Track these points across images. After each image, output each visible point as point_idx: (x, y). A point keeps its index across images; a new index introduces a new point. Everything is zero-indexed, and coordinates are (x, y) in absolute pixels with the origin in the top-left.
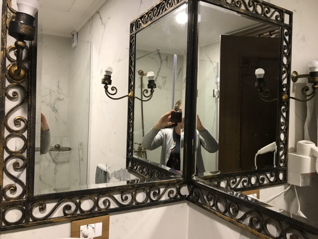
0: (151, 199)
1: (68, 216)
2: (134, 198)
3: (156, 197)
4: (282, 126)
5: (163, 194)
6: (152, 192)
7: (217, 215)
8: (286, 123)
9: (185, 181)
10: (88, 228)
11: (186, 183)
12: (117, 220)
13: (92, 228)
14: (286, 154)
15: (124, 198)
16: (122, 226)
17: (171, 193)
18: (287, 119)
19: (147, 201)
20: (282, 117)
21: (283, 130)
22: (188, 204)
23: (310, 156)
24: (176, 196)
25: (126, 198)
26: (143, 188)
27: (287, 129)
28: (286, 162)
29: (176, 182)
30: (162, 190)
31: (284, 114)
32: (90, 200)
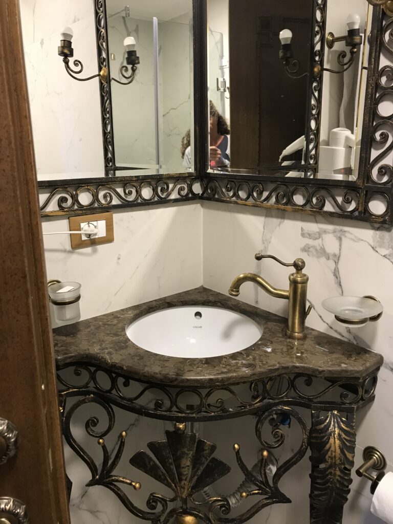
0: (159, 196)
1: (65, 210)
2: (138, 193)
3: (165, 194)
4: (313, 109)
5: (173, 190)
6: (159, 189)
7: (239, 204)
8: (317, 106)
9: (198, 175)
10: (89, 226)
11: (198, 178)
12: (121, 220)
13: (94, 227)
14: (316, 147)
15: (127, 192)
16: (127, 227)
17: (181, 190)
18: (319, 101)
19: (154, 198)
20: (313, 97)
21: (315, 115)
22: (202, 206)
23: (344, 147)
24: (187, 194)
25: (130, 193)
26: (149, 180)
27: (319, 113)
28: (316, 158)
29: (187, 175)
30: (171, 186)
31: (316, 94)
32: (88, 193)
